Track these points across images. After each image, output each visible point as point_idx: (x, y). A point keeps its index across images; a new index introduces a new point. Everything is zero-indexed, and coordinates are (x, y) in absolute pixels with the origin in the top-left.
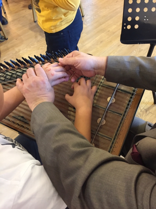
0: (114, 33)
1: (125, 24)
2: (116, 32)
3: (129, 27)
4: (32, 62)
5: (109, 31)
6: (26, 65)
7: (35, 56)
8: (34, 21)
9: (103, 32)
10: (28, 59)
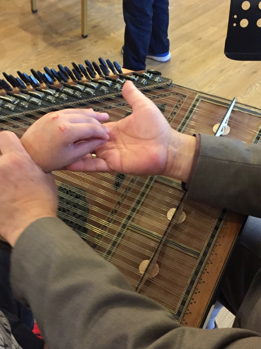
0: (212, 43)
1: (235, 17)
2: (216, 41)
3: (244, 23)
4: (25, 85)
5: (200, 39)
6: (11, 90)
7: (32, 71)
8: (32, 10)
9: (187, 41)
10: (16, 76)
